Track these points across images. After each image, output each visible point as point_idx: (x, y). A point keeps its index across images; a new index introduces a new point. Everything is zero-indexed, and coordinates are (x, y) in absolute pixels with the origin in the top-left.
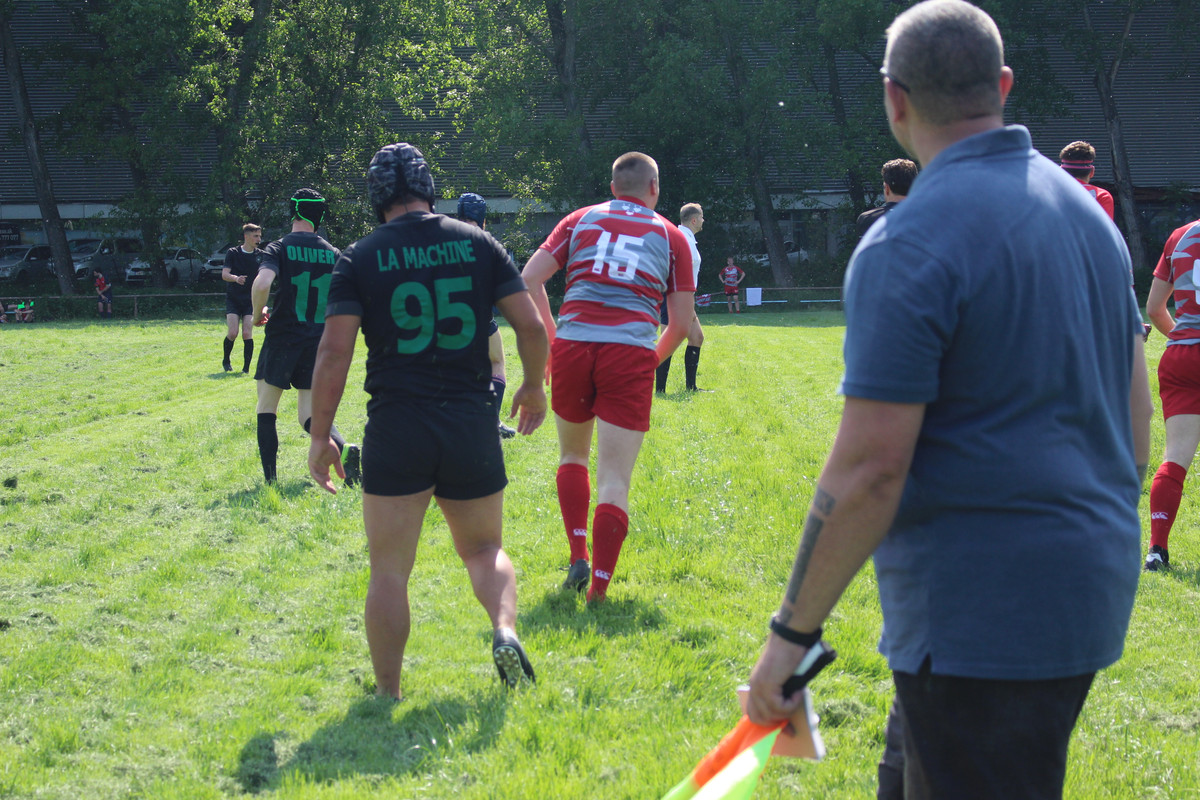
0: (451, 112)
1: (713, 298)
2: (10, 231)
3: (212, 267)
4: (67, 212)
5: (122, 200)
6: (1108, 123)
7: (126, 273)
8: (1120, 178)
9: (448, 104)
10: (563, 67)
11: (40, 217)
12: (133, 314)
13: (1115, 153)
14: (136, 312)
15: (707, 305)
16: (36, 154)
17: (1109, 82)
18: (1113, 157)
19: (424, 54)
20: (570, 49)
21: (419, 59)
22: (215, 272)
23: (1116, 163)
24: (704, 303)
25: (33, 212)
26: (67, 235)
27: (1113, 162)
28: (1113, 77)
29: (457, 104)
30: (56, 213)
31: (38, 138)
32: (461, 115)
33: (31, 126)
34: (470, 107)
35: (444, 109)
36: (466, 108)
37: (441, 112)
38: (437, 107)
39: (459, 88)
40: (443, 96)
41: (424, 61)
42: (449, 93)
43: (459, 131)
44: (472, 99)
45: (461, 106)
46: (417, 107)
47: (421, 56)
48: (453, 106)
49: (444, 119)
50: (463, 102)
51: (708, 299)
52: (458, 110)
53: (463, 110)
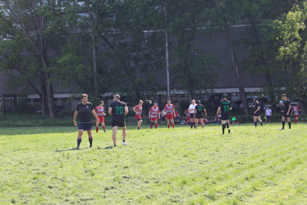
5: (263, 86)
7: (263, 109)
11: (239, 92)
16: (238, 73)
26: (247, 96)
30: (244, 91)
31: (238, 68)
33: (236, 64)
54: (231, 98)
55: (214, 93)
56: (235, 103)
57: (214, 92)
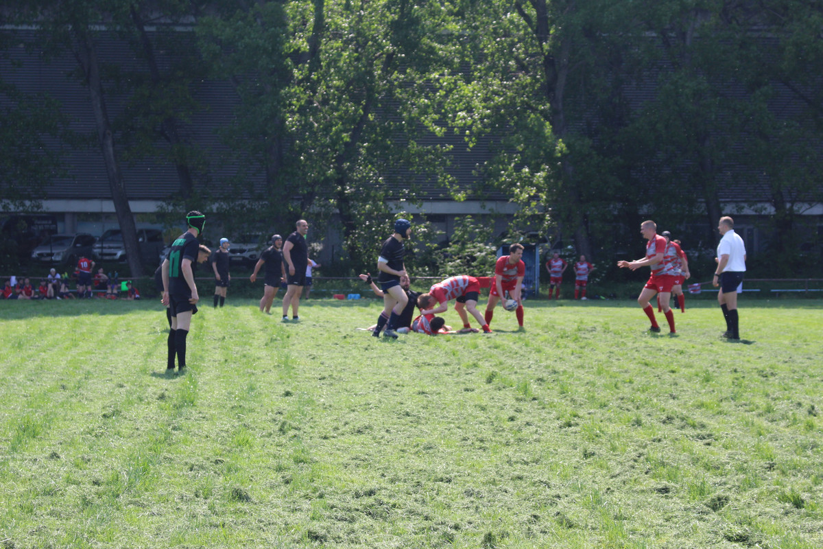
0: (463, 129)
1: (702, 287)
2: (50, 222)
3: (233, 255)
4: (136, 207)
5: (171, 198)
9: (459, 122)
10: (554, 95)
15: (699, 292)
16: (112, 157)
19: (441, 81)
20: (562, 81)
21: (438, 85)
22: (234, 259)
25: (109, 207)
30: (128, 208)
32: (472, 133)
33: (109, 134)
34: (480, 126)
35: (458, 127)
36: (476, 126)
37: (456, 129)
38: (450, 125)
39: (469, 110)
40: (455, 116)
41: (441, 87)
42: (459, 113)
43: (471, 145)
44: (481, 119)
45: (472, 125)
46: (435, 125)
47: (439, 83)
48: (465, 124)
49: (457, 135)
50: (474, 122)
51: (698, 288)
52: (470, 128)
53: (474, 128)
54: (57, 228)
55: (41, 212)
56: (77, 242)
57: (43, 210)
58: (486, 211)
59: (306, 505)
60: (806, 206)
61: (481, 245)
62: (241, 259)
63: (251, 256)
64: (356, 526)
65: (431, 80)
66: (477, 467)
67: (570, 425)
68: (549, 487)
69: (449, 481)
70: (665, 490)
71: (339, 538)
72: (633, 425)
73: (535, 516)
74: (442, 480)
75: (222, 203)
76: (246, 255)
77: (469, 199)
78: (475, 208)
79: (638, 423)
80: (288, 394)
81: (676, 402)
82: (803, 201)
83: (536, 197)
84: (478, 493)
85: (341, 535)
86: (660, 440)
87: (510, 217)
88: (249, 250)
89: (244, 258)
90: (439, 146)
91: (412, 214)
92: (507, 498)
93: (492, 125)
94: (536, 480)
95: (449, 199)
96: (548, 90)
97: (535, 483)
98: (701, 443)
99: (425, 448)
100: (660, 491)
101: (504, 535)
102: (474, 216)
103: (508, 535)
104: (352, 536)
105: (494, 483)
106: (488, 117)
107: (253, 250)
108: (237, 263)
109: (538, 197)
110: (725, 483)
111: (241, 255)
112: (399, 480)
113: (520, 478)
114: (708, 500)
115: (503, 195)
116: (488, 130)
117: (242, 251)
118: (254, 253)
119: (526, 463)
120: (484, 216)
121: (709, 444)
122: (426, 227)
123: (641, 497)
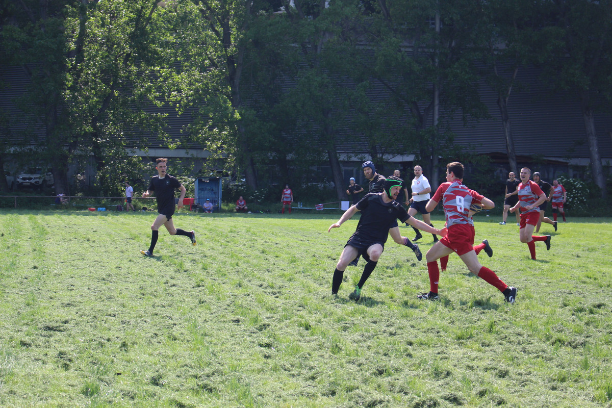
0: (175, 103)
1: (324, 206)
3: (24, 181)
6: (504, 123)
8: (510, 151)
9: (173, 99)
10: (234, 82)
12: (14, 206)
13: (507, 138)
14: (16, 205)
15: (322, 209)
17: (505, 101)
18: (506, 140)
19: (161, 72)
20: (238, 74)
21: (159, 74)
23: (508, 143)
24: (319, 208)
27: (507, 142)
28: (507, 100)
29: (179, 98)
32: (180, 105)
34: (185, 101)
35: (172, 102)
36: (184, 101)
37: (170, 103)
38: (167, 100)
39: (179, 91)
40: (170, 95)
41: (161, 76)
42: (173, 93)
43: (180, 113)
44: (187, 97)
45: (181, 100)
46: (157, 100)
47: (160, 73)
48: (176, 100)
49: (171, 107)
50: (182, 99)
51: (322, 207)
52: (179, 102)
53: (182, 102)
58: (189, 156)
59: (25, 328)
60: (391, 156)
61: (186, 177)
62: (29, 184)
63: (36, 182)
64: (52, 339)
65: (155, 71)
66: (134, 308)
67: (199, 286)
68: (171, 319)
69: (115, 316)
70: (238, 321)
71: (39, 345)
72: (237, 286)
73: (155, 334)
74: (110, 315)
75: (17, 148)
76: (33, 181)
77: (178, 148)
78: (182, 153)
79: (240, 285)
80: (35, 267)
81: (270, 273)
82: (389, 153)
83: (221, 148)
84: (129, 322)
85: (40, 344)
86: (249, 295)
87: (204, 159)
88: (35, 178)
89: (31, 183)
90: (159, 114)
91: (142, 157)
92: (145, 325)
93: (194, 101)
94: (165, 315)
95: (166, 148)
96: (230, 80)
97: (163, 317)
98: (273, 296)
99: (107, 298)
100: (234, 321)
101: (134, 343)
102: (181, 159)
103: (136, 343)
104: (47, 344)
105: (141, 317)
106: (191, 96)
107: (37, 178)
108: (27, 187)
109: (223, 147)
110: (272, 317)
111: (29, 181)
112: (85, 315)
113: (157, 314)
114: (257, 326)
115: (200, 146)
116: (191, 104)
117: (30, 179)
118: (37, 180)
119: (164, 307)
120: (188, 158)
121: (277, 297)
122: (150, 165)
123: (222, 325)
